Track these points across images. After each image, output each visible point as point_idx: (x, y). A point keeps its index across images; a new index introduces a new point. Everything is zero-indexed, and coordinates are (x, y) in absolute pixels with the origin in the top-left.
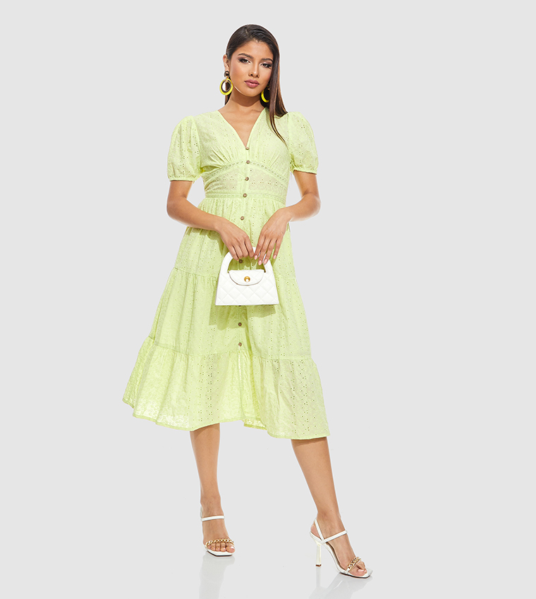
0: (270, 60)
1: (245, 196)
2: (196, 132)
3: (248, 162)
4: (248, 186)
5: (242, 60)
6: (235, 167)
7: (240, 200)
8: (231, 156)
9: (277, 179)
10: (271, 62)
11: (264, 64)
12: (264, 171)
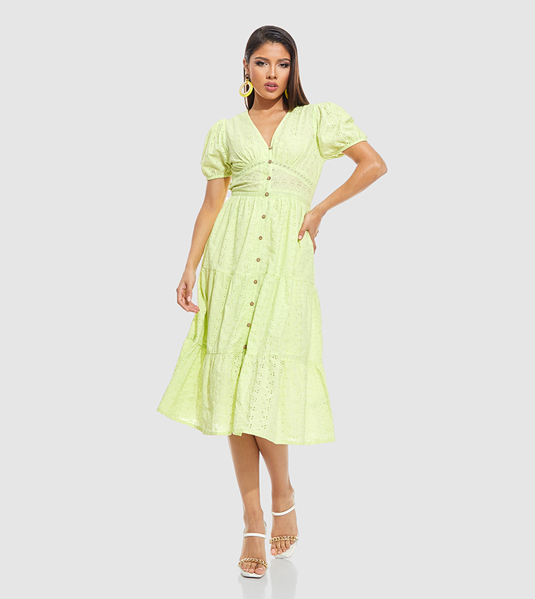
0: (287, 59)
1: (267, 195)
2: (225, 134)
3: (270, 162)
4: (270, 186)
5: (259, 63)
6: (257, 167)
7: (262, 199)
8: (253, 157)
9: (301, 179)
10: (288, 61)
11: (281, 65)
12: (287, 171)
